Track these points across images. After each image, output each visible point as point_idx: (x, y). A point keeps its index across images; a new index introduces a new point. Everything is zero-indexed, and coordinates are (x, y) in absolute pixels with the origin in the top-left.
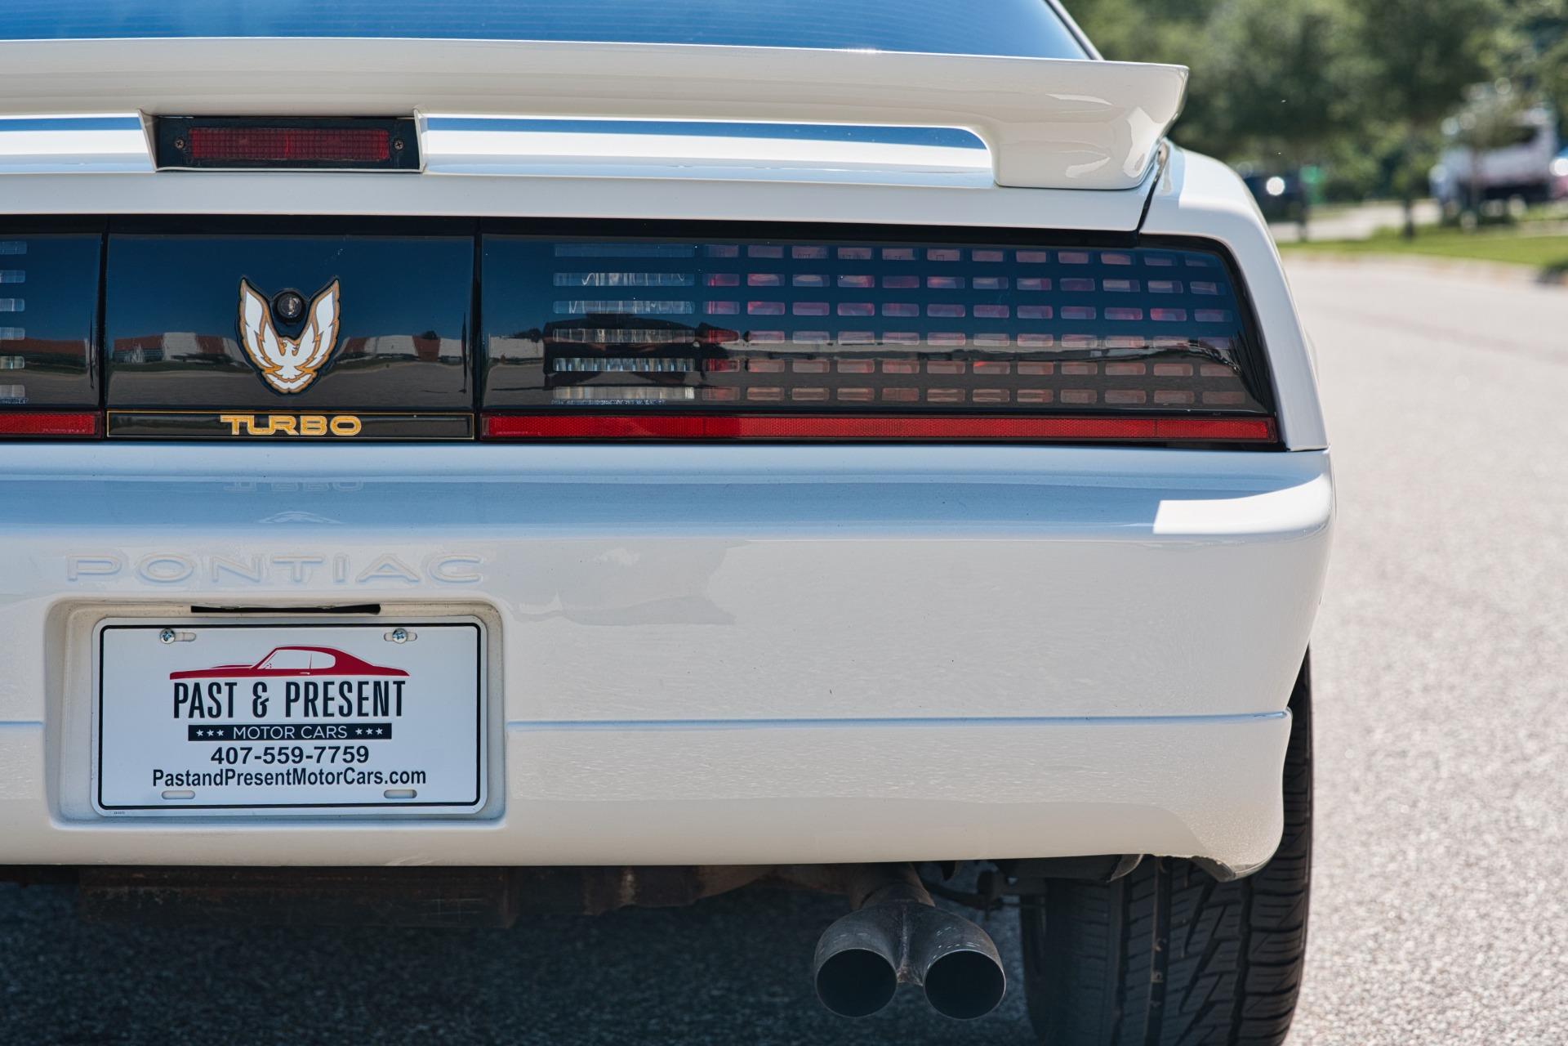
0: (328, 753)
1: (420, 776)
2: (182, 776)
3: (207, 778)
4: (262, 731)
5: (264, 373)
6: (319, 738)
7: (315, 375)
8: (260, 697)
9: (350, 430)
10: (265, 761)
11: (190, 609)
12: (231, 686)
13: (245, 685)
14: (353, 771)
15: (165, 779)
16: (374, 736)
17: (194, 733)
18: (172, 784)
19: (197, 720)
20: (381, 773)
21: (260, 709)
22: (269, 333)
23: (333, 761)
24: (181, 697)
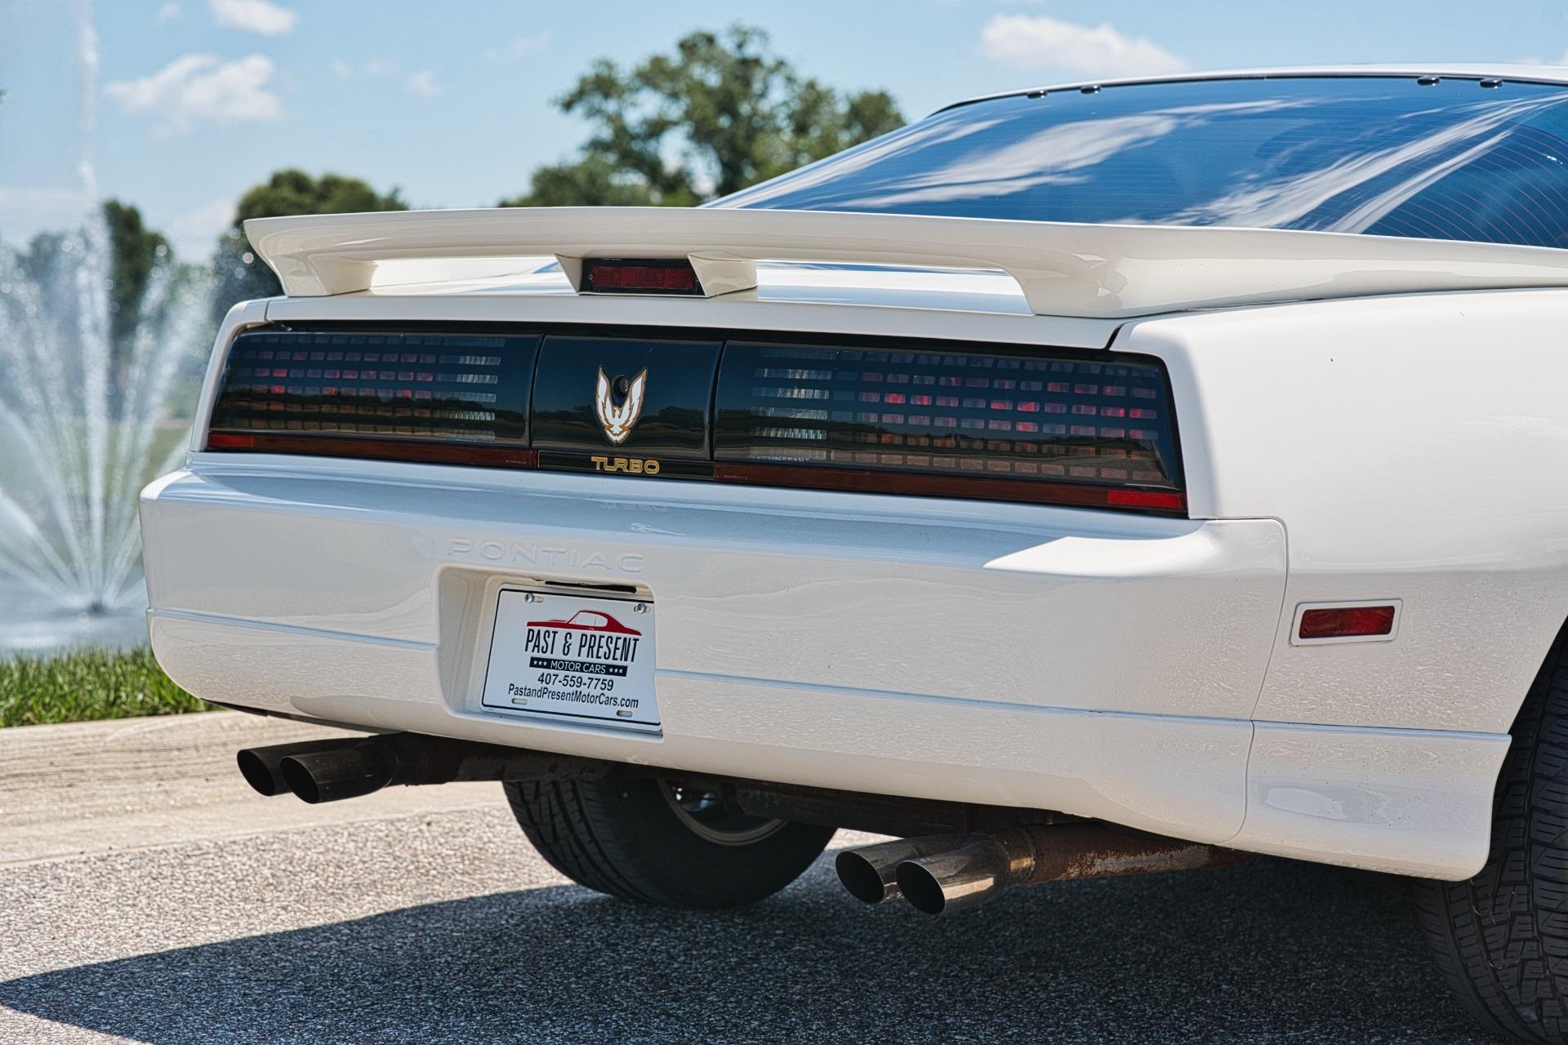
1: (636, 702)
2: (523, 689)
3: (534, 692)
4: (565, 664)
5: (605, 430)
6: (591, 672)
7: (628, 432)
8: (568, 642)
9: (654, 470)
10: (563, 684)
11: (544, 582)
12: (555, 633)
13: (562, 632)
14: (604, 695)
15: (515, 690)
16: (618, 674)
17: (534, 663)
18: (517, 694)
19: (536, 654)
20: (617, 699)
21: (566, 649)
22: (609, 402)
23: (595, 688)
24: (530, 638)
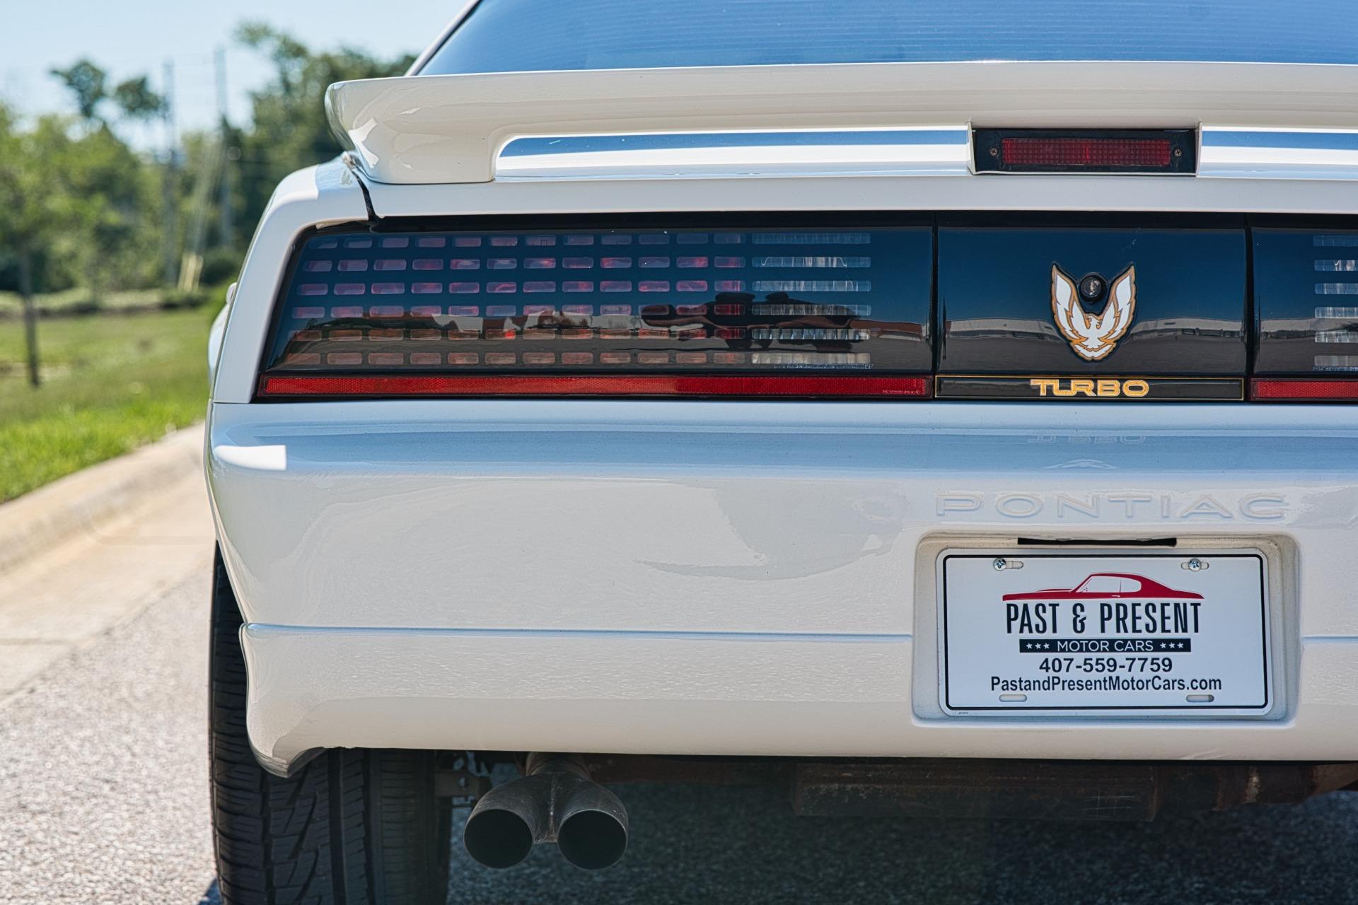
0: (1138, 664)
1: (1216, 683)
2: (1016, 682)
3: (1037, 684)
4: (1081, 644)
5: (1071, 344)
6: (1129, 650)
7: (1115, 345)
8: (1079, 616)
9: (1140, 392)
10: (1085, 670)
11: (1016, 541)
12: (1054, 606)
13: (1065, 606)
14: (1160, 678)
15: (1001, 684)
16: (1176, 649)
17: (1024, 646)
18: (1007, 689)
19: (1026, 635)
20: (1183, 681)
21: (1079, 625)
22: (1077, 310)
23: (1142, 670)
24: (1013, 616)
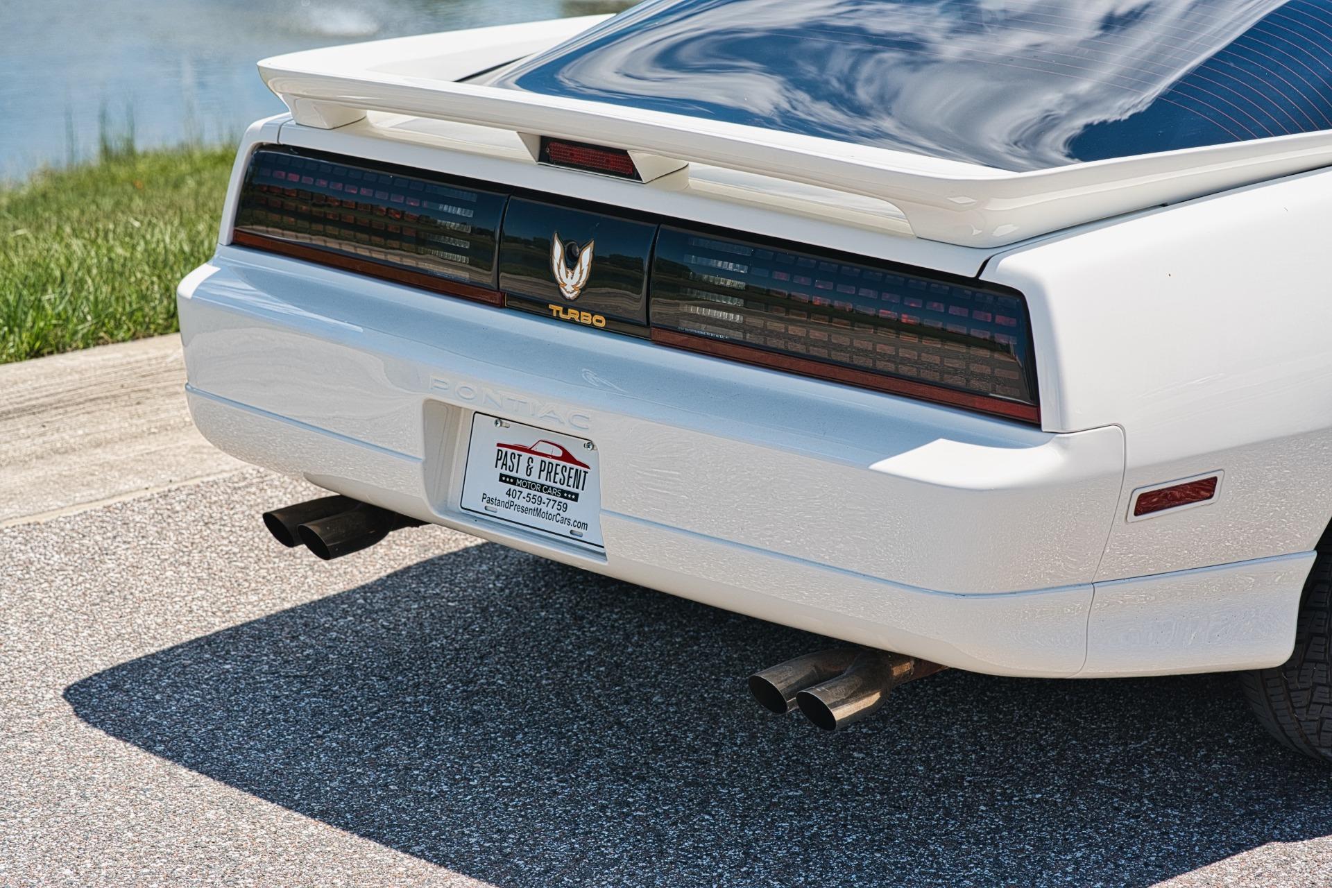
0: (552, 502)
1: (586, 525)
2: (494, 499)
3: (503, 503)
4: (528, 484)
5: (560, 287)
6: (549, 494)
7: (580, 292)
8: (530, 465)
9: (601, 324)
10: (526, 500)
12: (520, 456)
13: (525, 456)
14: (560, 515)
15: (487, 499)
16: (571, 499)
17: (503, 478)
18: (489, 502)
19: (504, 472)
20: (570, 520)
21: (529, 471)
22: (563, 264)
23: (553, 508)
24: (499, 457)
